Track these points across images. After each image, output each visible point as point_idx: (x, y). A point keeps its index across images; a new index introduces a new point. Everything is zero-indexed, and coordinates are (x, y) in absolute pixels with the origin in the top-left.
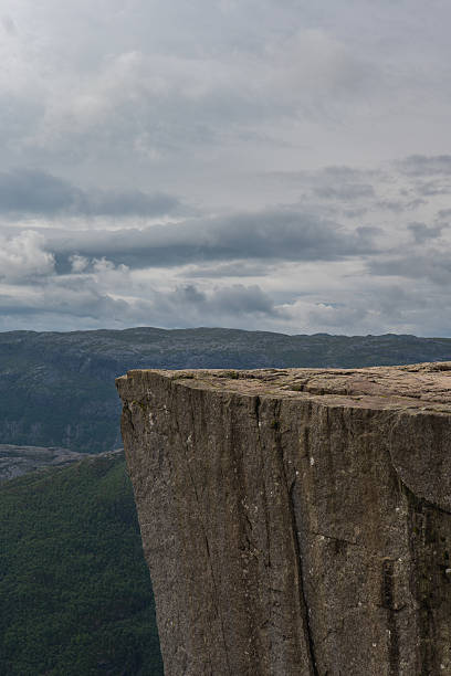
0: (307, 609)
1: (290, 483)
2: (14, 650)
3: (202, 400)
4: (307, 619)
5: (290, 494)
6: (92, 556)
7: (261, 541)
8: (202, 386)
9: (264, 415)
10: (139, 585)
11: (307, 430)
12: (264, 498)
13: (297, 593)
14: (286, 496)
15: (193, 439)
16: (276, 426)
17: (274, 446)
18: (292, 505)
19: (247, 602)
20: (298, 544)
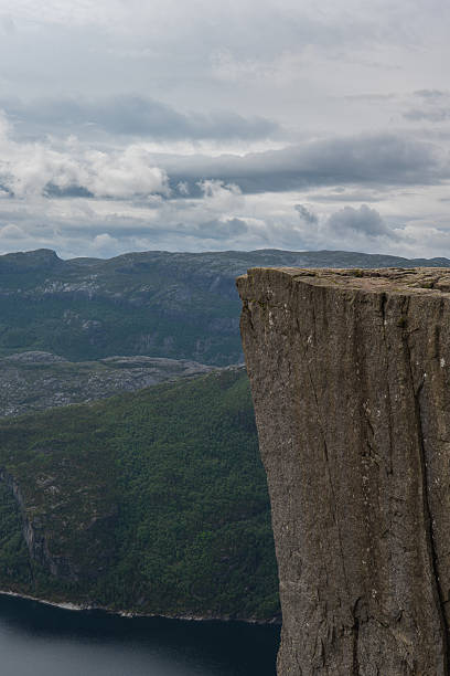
0: (432, 521)
1: (417, 386)
3: (324, 297)
4: (430, 531)
5: (416, 397)
7: (383, 446)
8: (325, 283)
9: (390, 313)
10: (260, 490)
11: (438, 330)
12: (388, 401)
13: (420, 503)
14: (412, 400)
15: (314, 339)
16: (403, 325)
17: (400, 346)
18: (418, 410)
19: (366, 510)
20: (423, 451)
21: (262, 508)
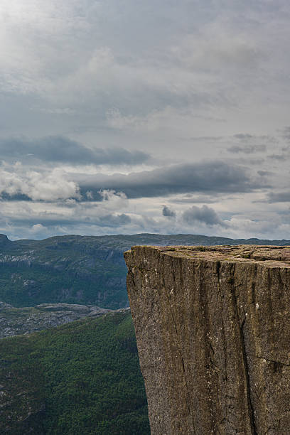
0: (253, 411)
1: (241, 322)
2: (64, 429)
3: (181, 265)
4: (253, 419)
5: (241, 329)
6: (111, 372)
7: (221, 362)
8: (181, 255)
9: (223, 274)
10: (140, 391)
11: (254, 285)
12: (223, 332)
13: (246, 399)
14: (238, 330)
15: (174, 291)
16: (232, 282)
17: (230, 295)
18: (243, 337)
19: (210, 404)
20: (246, 365)
21: (142, 403)
